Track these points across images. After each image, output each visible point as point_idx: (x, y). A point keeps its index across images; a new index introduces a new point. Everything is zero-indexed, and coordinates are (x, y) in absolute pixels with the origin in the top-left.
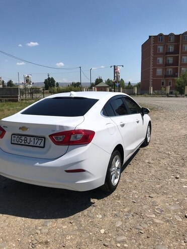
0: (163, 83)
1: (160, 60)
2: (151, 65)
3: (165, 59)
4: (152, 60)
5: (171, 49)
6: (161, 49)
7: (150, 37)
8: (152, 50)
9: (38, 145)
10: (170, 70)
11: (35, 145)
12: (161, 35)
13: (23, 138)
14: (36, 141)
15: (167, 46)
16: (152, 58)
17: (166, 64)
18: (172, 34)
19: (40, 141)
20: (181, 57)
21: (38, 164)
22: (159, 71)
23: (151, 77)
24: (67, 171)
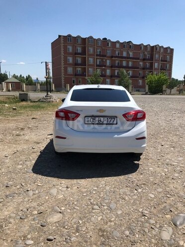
0: (74, 81)
1: (70, 59)
2: (62, 64)
3: (74, 59)
4: (62, 59)
5: (79, 50)
6: (70, 48)
7: (60, 36)
8: (62, 49)
9: (111, 122)
10: (79, 69)
11: (109, 123)
12: (69, 36)
13: (97, 119)
14: (109, 120)
15: (76, 46)
16: (62, 57)
17: (76, 64)
18: (79, 37)
19: (112, 120)
20: (88, 58)
21: (116, 136)
22: (70, 70)
23: (63, 75)
24: (137, 139)
